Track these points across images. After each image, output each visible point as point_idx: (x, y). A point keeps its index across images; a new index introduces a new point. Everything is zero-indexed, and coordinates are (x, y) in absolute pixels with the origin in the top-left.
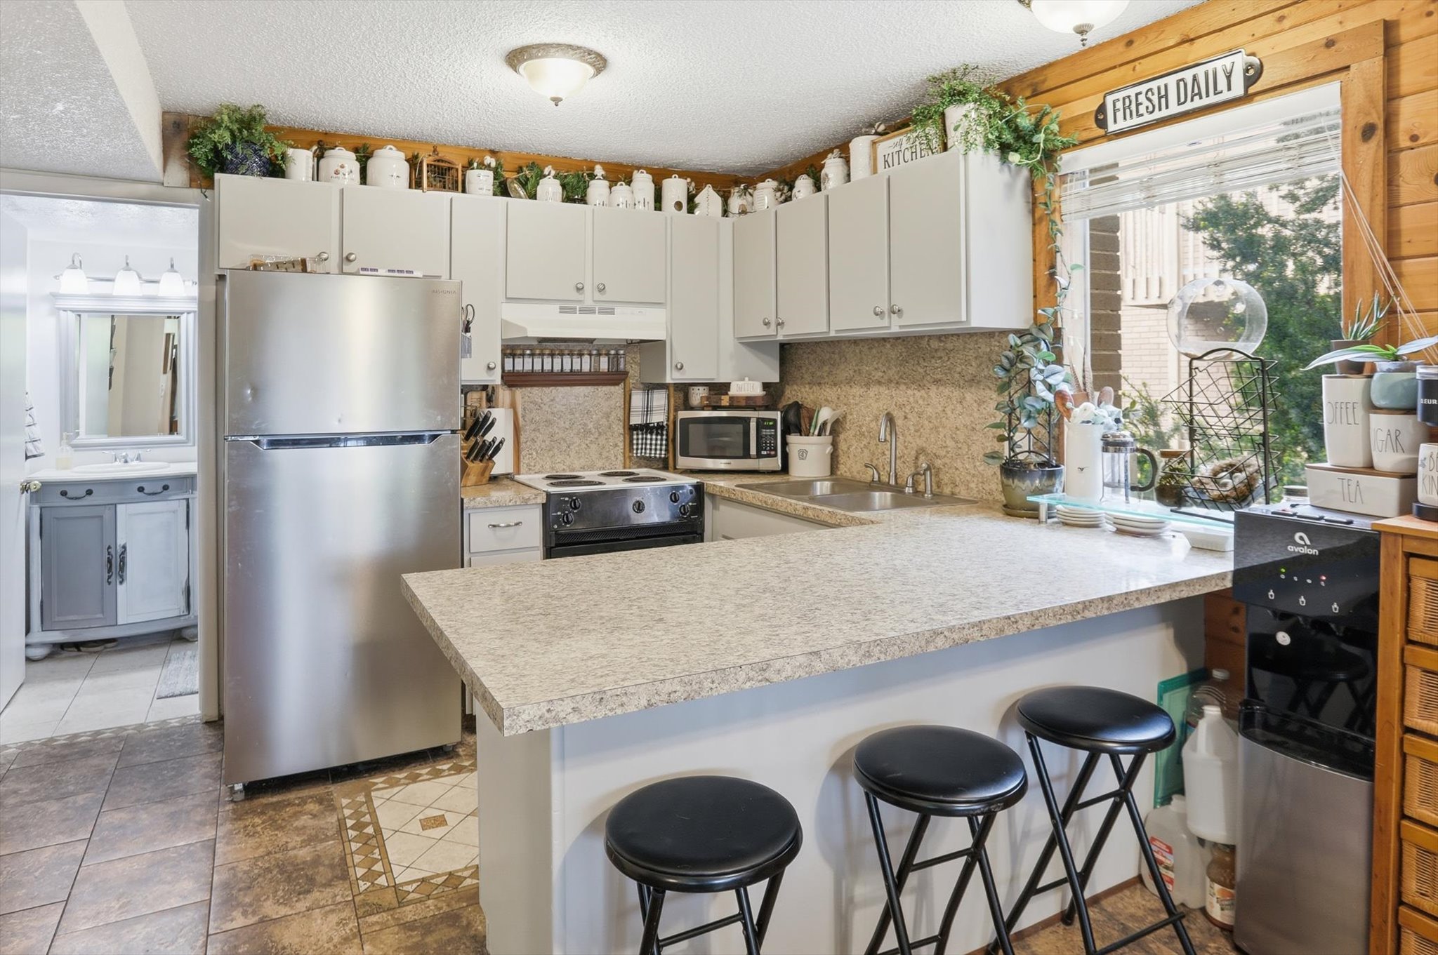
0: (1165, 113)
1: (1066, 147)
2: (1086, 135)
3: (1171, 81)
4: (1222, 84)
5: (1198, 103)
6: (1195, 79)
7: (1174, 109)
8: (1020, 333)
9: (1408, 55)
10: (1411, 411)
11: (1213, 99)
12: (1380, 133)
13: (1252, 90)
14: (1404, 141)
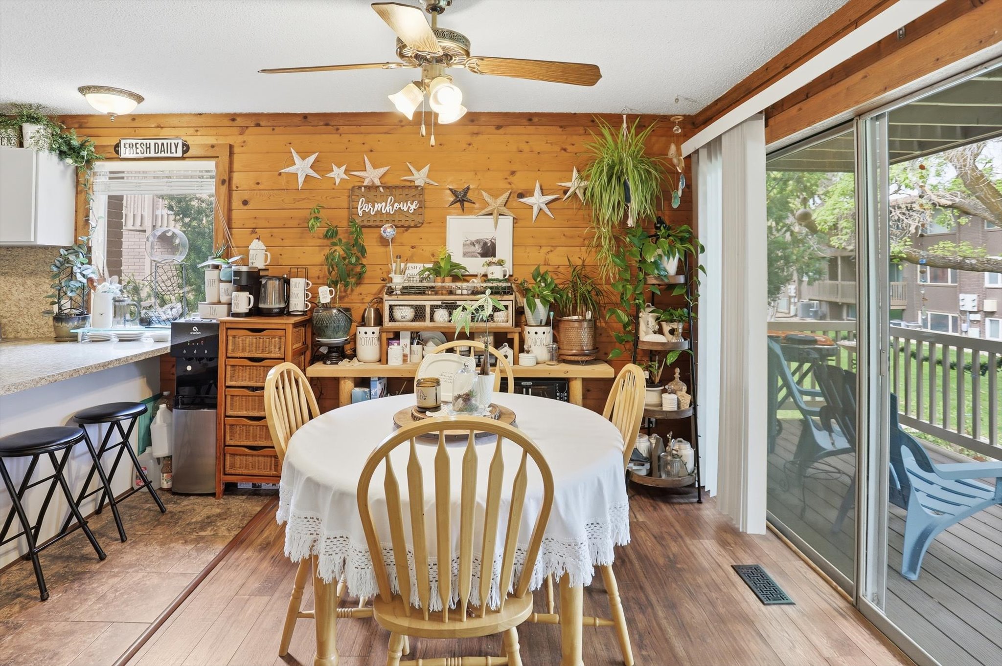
0: (148, 155)
1: (98, 159)
2: (109, 156)
3: (152, 142)
4: (173, 150)
5: (163, 155)
6: (163, 144)
7: (153, 155)
8: (67, 249)
9: (236, 158)
10: (231, 282)
11: (169, 155)
12: (227, 183)
13: (185, 156)
14: (234, 188)
